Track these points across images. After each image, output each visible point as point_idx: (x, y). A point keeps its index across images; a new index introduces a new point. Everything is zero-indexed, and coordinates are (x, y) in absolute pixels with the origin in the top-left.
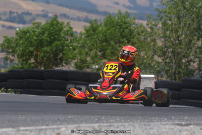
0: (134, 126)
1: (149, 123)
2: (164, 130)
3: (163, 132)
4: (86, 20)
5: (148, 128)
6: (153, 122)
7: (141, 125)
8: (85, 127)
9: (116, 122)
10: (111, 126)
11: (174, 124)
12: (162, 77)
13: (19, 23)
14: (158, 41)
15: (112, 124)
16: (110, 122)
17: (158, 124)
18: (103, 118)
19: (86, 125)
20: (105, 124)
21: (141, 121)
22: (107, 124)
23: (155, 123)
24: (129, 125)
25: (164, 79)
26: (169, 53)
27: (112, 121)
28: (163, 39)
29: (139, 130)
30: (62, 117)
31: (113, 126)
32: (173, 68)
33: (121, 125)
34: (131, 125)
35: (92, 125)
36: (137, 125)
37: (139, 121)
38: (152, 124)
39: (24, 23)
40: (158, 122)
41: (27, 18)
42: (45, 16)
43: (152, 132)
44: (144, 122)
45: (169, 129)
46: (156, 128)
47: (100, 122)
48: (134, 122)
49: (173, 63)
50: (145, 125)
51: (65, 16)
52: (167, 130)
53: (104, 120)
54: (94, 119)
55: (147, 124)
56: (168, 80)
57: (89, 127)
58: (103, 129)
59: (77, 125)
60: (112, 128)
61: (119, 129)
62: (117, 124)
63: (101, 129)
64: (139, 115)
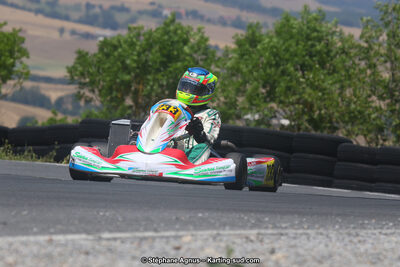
0: (327, 236)
1: (358, 230)
2: (386, 245)
3: (386, 250)
4: (237, 24)
5: (355, 240)
6: (365, 228)
7: (341, 234)
8: (230, 235)
9: (292, 226)
10: (282, 234)
12: (385, 140)
13: (105, 26)
15: (283, 231)
16: (282, 228)
17: (374, 234)
18: (267, 219)
19: (232, 232)
20: (270, 231)
21: (341, 227)
22: (275, 231)
23: (370, 231)
24: (317, 234)
27: (284, 225)
28: (388, 65)
29: (338, 244)
30: (185, 216)
31: (287, 234)
33: (301, 234)
34: (321, 234)
35: (243, 232)
36: (333, 234)
37: (337, 227)
38: (363, 233)
39: (114, 26)
40: (375, 229)
41: (120, 18)
42: (155, 14)
43: (362, 248)
44: (347, 228)
45: (396, 243)
46: (371, 241)
47: (259, 227)
48: (327, 229)
50: (349, 234)
51: (194, 14)
52: (393, 245)
53: (268, 222)
54: (248, 220)
55: (353, 232)
56: (398, 146)
57: (239, 236)
58: (267, 241)
59: (215, 232)
60: (283, 238)
61: (297, 241)
62: (294, 231)
63: (261, 241)
64: (338, 215)
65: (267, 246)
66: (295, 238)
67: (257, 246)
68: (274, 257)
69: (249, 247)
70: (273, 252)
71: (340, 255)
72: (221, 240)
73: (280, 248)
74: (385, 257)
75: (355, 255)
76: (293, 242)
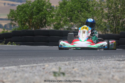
0: (90, 62)
2: (109, 64)
3: (109, 65)
5: (99, 63)
6: (102, 59)
7: (95, 61)
8: (60, 64)
9: (79, 60)
10: (76, 63)
11: (116, 60)
12: (108, 32)
13: (18, 2)
14: (104, 10)
15: (77, 62)
16: (76, 61)
17: (105, 61)
18: (71, 58)
19: (61, 63)
20: (73, 62)
21: (94, 59)
22: (74, 62)
23: (104, 60)
24: (87, 62)
25: (109, 33)
26: (111, 16)
27: (77, 60)
28: (107, 8)
29: (94, 65)
30: (46, 59)
31: (78, 62)
32: (114, 26)
33: (82, 62)
34: (89, 62)
35: (64, 63)
36: (92, 62)
37: (93, 59)
38: (101, 60)
39: (21, 2)
40: (105, 59)
43: (101, 65)
44: (96, 59)
45: (112, 63)
46: (104, 63)
47: (69, 61)
48: (90, 60)
49: (114, 23)
50: (97, 61)
52: (111, 64)
53: (72, 59)
54: (66, 59)
55: (98, 60)
56: (111, 33)
57: (63, 64)
58: (71, 65)
59: (55, 63)
60: (77, 64)
61: (81, 64)
62: (80, 61)
63: (70, 65)
64: (93, 56)
65: (72, 66)
66: (80, 63)
67: (69, 67)
68: (74, 70)
69: (66, 67)
70: (73, 68)
71: (94, 68)
72: (57, 66)
73: (76, 67)
74: (109, 68)
75: (99, 67)
76: (80, 65)
